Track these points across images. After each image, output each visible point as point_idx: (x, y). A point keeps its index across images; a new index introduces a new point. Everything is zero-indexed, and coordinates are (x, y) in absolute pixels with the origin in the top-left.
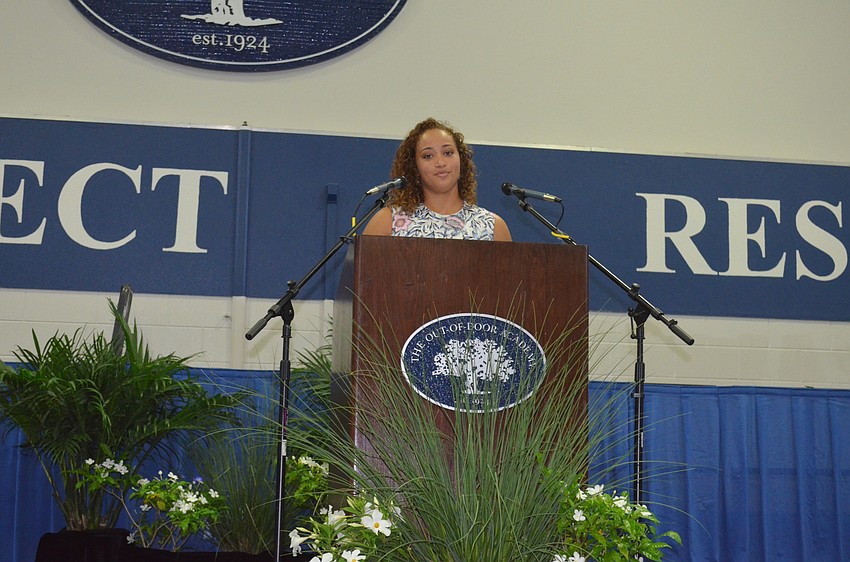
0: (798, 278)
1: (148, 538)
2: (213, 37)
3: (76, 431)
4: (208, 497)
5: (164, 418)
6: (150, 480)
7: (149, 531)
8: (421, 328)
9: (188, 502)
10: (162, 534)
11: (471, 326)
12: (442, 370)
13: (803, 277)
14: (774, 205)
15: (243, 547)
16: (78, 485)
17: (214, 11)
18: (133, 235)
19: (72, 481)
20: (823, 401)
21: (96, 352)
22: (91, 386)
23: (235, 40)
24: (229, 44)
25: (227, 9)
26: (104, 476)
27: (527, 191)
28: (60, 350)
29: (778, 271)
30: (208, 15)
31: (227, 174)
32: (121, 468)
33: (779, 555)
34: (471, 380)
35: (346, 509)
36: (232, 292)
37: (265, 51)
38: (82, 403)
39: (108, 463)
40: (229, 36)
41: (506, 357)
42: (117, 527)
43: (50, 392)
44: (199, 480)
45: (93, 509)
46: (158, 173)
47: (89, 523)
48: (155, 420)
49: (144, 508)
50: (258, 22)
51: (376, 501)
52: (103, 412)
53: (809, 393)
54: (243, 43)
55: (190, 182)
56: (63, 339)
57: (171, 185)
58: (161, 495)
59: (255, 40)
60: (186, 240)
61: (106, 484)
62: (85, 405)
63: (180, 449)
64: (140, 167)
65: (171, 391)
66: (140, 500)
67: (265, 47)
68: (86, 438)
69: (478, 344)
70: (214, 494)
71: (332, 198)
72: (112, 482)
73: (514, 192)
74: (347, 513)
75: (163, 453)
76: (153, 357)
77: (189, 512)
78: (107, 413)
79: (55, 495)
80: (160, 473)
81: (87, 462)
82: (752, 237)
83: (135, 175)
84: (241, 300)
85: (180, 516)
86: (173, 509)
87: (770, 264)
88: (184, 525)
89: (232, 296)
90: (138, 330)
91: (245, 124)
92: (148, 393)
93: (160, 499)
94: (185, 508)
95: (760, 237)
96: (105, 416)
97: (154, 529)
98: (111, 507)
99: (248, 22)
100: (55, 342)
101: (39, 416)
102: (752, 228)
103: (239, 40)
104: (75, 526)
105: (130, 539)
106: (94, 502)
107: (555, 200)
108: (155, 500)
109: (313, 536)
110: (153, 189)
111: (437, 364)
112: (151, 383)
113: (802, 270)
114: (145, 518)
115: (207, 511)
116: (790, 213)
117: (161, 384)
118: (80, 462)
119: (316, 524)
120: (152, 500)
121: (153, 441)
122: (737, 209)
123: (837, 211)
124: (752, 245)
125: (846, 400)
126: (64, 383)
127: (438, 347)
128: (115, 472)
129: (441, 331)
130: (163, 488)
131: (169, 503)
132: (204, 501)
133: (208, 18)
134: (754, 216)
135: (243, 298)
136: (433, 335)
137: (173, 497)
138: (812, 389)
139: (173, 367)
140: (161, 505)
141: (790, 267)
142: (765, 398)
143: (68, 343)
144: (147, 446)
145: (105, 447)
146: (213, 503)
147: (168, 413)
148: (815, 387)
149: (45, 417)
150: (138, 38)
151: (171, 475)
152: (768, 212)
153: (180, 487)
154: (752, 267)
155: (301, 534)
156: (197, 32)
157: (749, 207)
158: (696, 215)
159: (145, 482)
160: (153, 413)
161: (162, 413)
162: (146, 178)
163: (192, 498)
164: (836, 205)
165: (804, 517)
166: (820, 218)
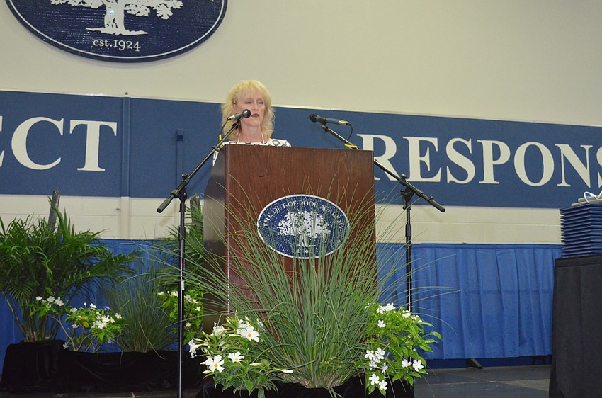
0: (448, 182)
1: (77, 345)
2: (106, 41)
3: (30, 280)
4: (115, 318)
5: (85, 269)
6: (78, 309)
7: (78, 341)
8: (269, 205)
9: (103, 322)
10: (86, 342)
11: (302, 203)
12: (284, 232)
13: (451, 182)
14: (434, 141)
15: (137, 348)
16: (32, 314)
17: (106, 26)
18: (59, 161)
19: (27, 312)
20: (472, 251)
21: (40, 230)
22: (39, 250)
23: (119, 43)
24: (116, 46)
25: (114, 25)
26: (48, 307)
27: (327, 119)
28: (17, 229)
29: (437, 178)
30: (103, 28)
31: (116, 123)
32: (59, 302)
33: (451, 341)
34: (302, 238)
35: (225, 325)
36: (121, 194)
37: (137, 50)
38: (33, 261)
39: (51, 299)
40: (116, 41)
41: (324, 223)
42: (56, 338)
43: (12, 256)
44: (108, 308)
45: (41, 328)
46: (74, 123)
47: (38, 337)
48: (80, 271)
49: (74, 326)
50: (133, 33)
51: (247, 318)
52: (47, 268)
53: (465, 247)
54: (124, 45)
55: (93, 128)
56: (20, 222)
57: (82, 130)
58: (86, 318)
59: (131, 43)
60: (92, 163)
61: (50, 312)
62: (35, 263)
63: (95, 289)
64: (62, 119)
65: (89, 253)
66: (72, 321)
67: (137, 48)
68: (36, 283)
69: (306, 214)
70: (118, 316)
71: (180, 138)
72: (54, 311)
73: (319, 120)
74: (225, 327)
75: (84, 292)
76: (77, 232)
77: (104, 328)
78: (49, 267)
79: (16, 320)
80: (85, 304)
81: (37, 298)
82: (422, 159)
83: (60, 124)
84: (126, 199)
85: (99, 331)
86: (93, 327)
87: (433, 174)
88: (101, 337)
89: (120, 196)
90: (67, 216)
91: (126, 94)
92: (75, 254)
93: (85, 321)
94: (101, 326)
95: (427, 159)
96: (49, 269)
97: (80, 340)
98: (52, 326)
99: (127, 33)
100: (14, 224)
101: (5, 271)
102: (422, 154)
103: (122, 43)
104: (29, 339)
105: (65, 346)
106: (42, 325)
107: (347, 124)
108: (81, 321)
109: (206, 344)
110: (71, 132)
111: (280, 228)
112: (76, 248)
113: (450, 178)
114: (75, 333)
115: (115, 327)
116: (443, 145)
117: (83, 249)
118: (32, 299)
119: (207, 336)
120: (80, 321)
121: (78, 284)
122: (414, 143)
123: (469, 144)
124: (423, 163)
125: (485, 250)
126: (21, 249)
127: (281, 216)
128: (55, 305)
129: (282, 206)
130: (87, 314)
131: (91, 322)
132: (113, 321)
133: (102, 30)
134: (424, 147)
135: (128, 198)
136: (277, 209)
137: (94, 319)
138: (466, 244)
139: (89, 238)
140: (86, 325)
141: (444, 176)
142: (440, 250)
143: (23, 224)
144: (74, 288)
145: (48, 290)
146: (118, 322)
147: (87, 267)
148: (468, 243)
149: (9, 271)
150: (60, 42)
151: (92, 305)
152: (431, 145)
153: (98, 313)
154: (423, 176)
155: (197, 343)
156: (96, 39)
157: (421, 142)
158: (391, 147)
159: (74, 310)
160: (78, 267)
161: (84, 267)
162: (67, 126)
163: (106, 320)
164: (468, 140)
165: (464, 319)
166: (460, 148)
